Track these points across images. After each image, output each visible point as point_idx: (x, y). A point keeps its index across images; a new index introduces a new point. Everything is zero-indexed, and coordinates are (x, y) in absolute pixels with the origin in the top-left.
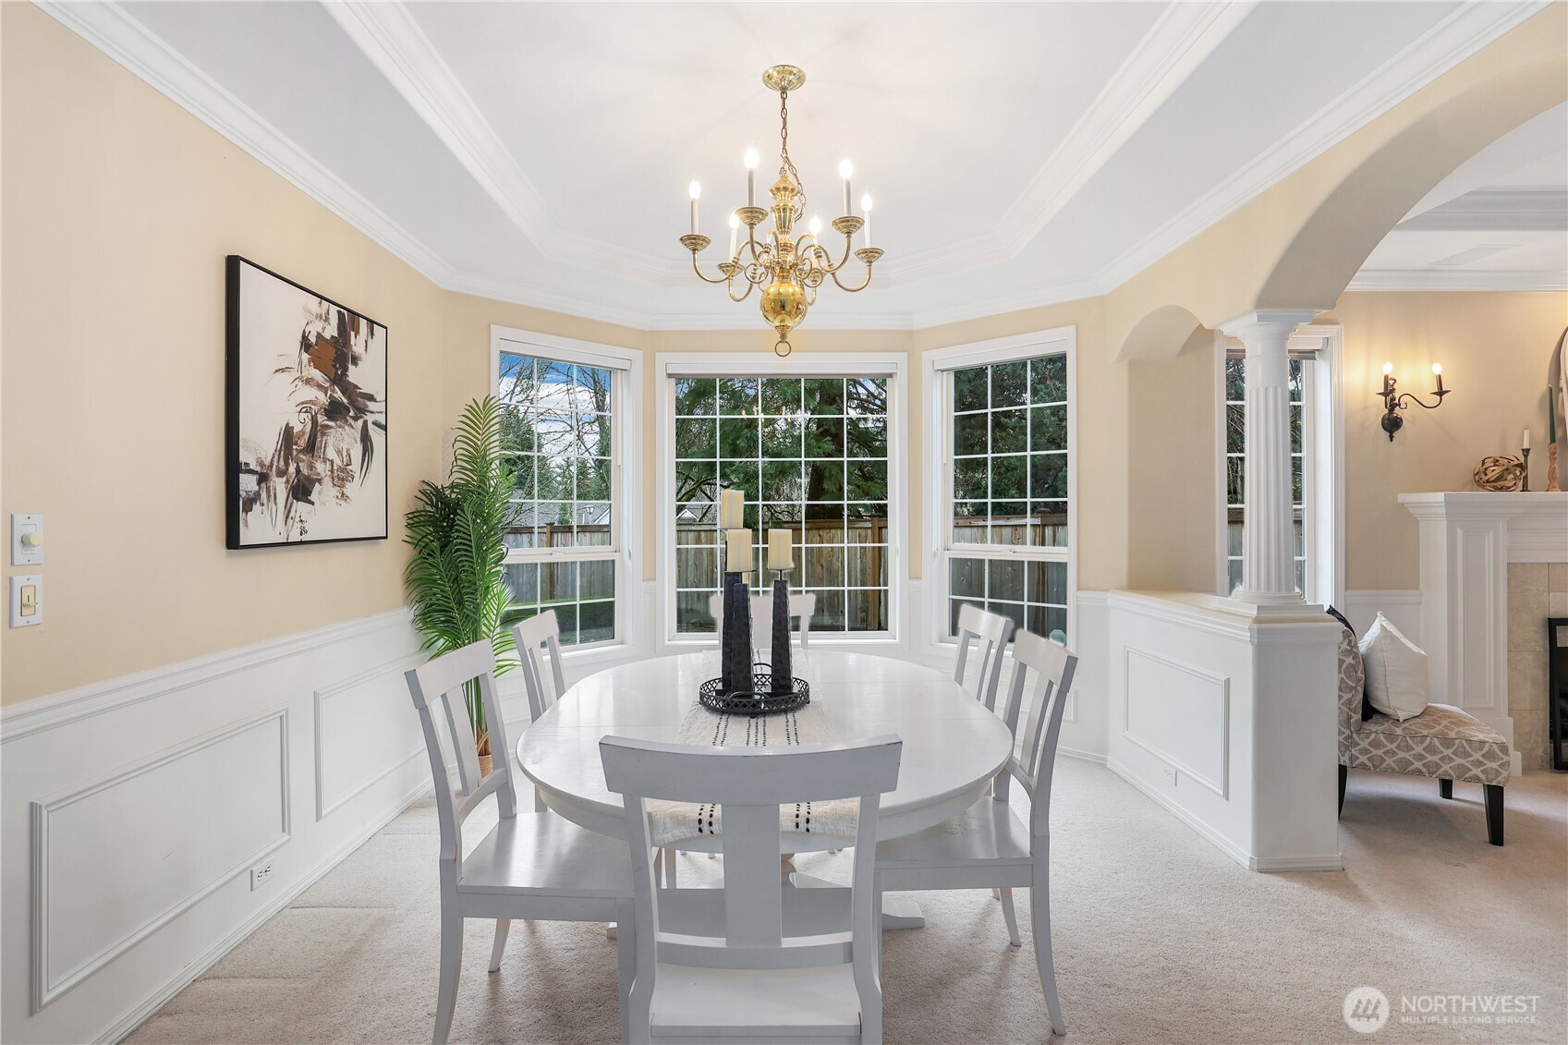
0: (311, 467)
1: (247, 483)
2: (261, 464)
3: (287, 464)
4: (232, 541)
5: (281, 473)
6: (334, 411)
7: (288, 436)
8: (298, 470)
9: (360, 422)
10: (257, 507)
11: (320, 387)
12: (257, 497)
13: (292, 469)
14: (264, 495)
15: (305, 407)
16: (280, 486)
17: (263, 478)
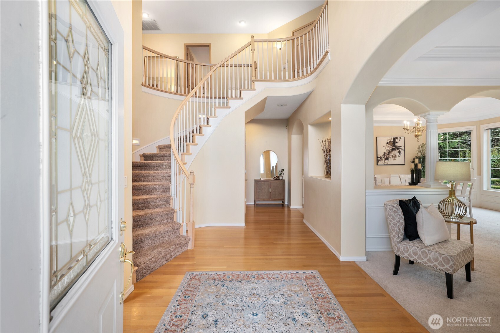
0: (389, 156)
1: (379, 159)
2: (381, 157)
3: (384, 156)
4: (377, 164)
5: (383, 157)
6: (393, 149)
7: (385, 153)
8: (386, 157)
9: (398, 150)
10: (380, 161)
11: (390, 147)
12: (380, 160)
13: (385, 157)
14: (381, 160)
15: (387, 150)
16: (384, 159)
17: (381, 158)
